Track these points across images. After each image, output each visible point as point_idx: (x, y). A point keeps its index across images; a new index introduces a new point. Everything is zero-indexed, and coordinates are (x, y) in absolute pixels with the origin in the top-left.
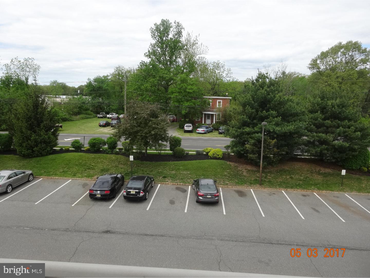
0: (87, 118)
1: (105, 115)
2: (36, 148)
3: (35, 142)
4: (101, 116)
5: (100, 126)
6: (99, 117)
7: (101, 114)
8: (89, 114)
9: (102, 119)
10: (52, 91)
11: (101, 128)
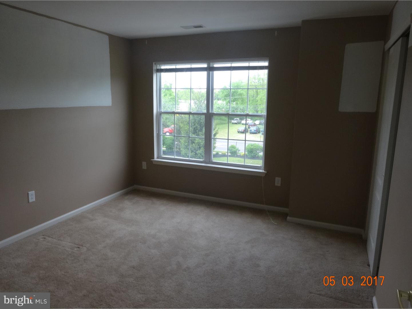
0: (222, 124)
1: (239, 121)
2: (199, 151)
3: (199, 145)
4: (236, 122)
5: (239, 132)
6: (233, 123)
7: (235, 120)
8: (223, 120)
9: (236, 125)
10: (182, 96)
11: (239, 134)
